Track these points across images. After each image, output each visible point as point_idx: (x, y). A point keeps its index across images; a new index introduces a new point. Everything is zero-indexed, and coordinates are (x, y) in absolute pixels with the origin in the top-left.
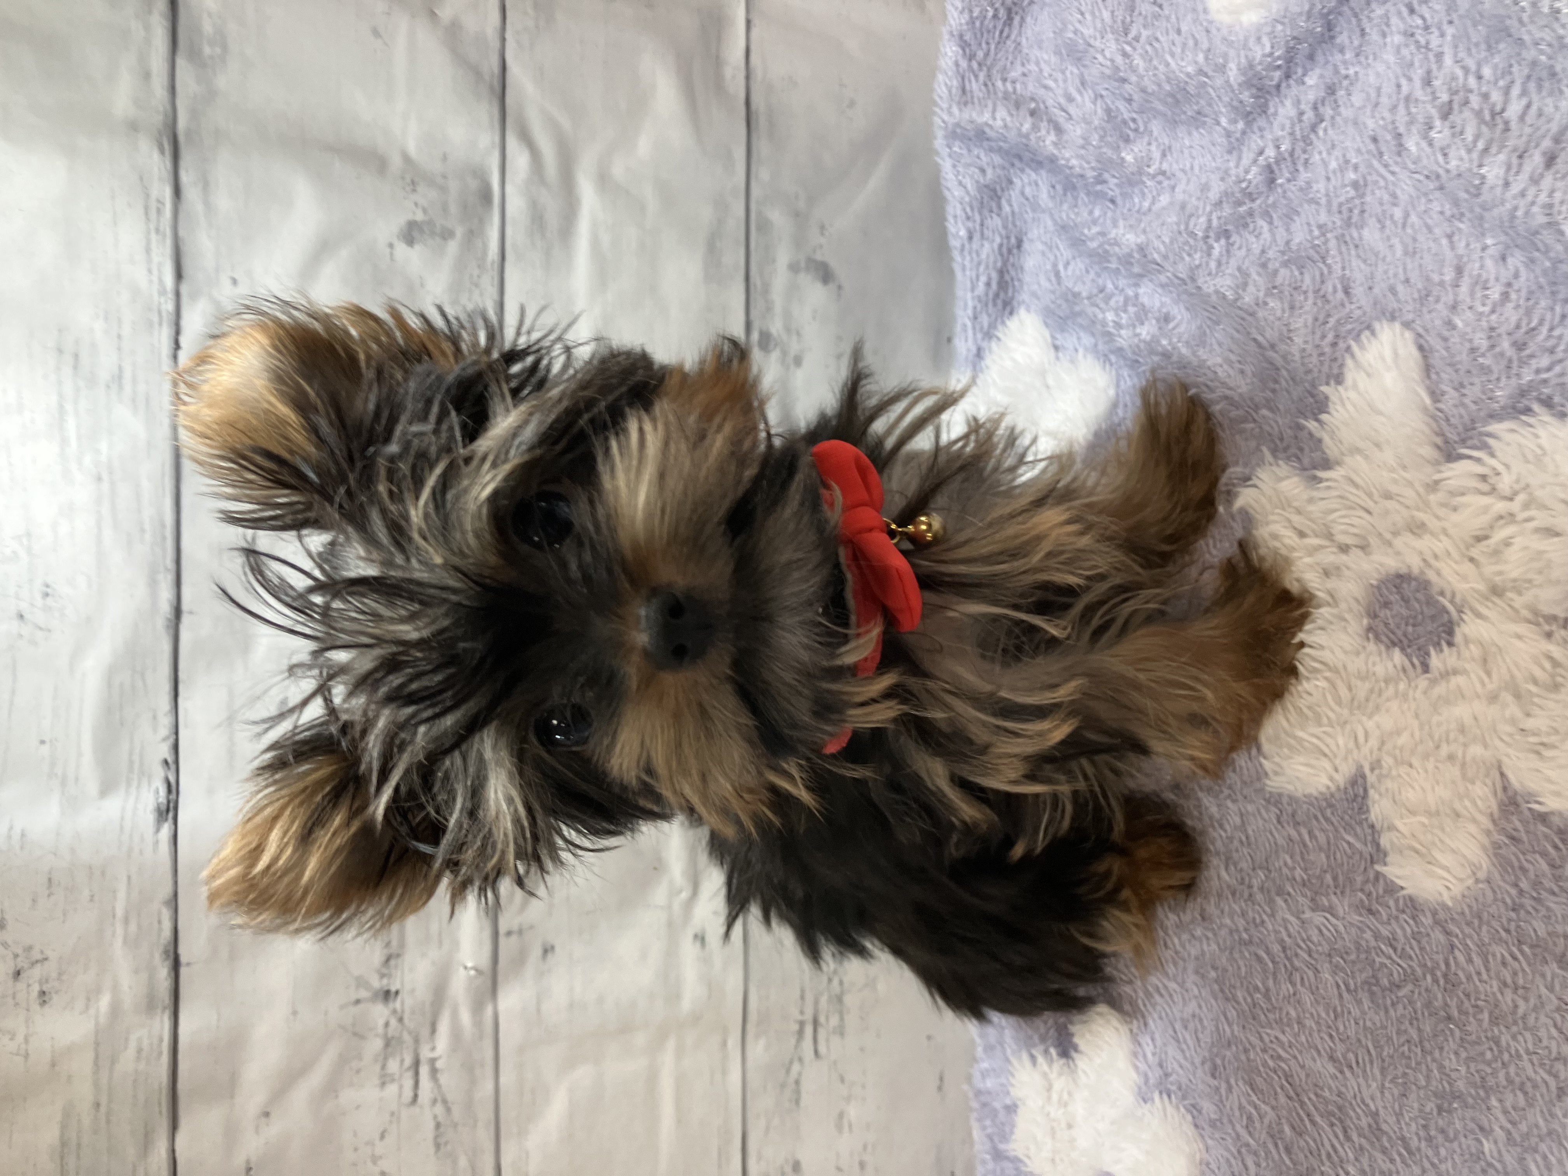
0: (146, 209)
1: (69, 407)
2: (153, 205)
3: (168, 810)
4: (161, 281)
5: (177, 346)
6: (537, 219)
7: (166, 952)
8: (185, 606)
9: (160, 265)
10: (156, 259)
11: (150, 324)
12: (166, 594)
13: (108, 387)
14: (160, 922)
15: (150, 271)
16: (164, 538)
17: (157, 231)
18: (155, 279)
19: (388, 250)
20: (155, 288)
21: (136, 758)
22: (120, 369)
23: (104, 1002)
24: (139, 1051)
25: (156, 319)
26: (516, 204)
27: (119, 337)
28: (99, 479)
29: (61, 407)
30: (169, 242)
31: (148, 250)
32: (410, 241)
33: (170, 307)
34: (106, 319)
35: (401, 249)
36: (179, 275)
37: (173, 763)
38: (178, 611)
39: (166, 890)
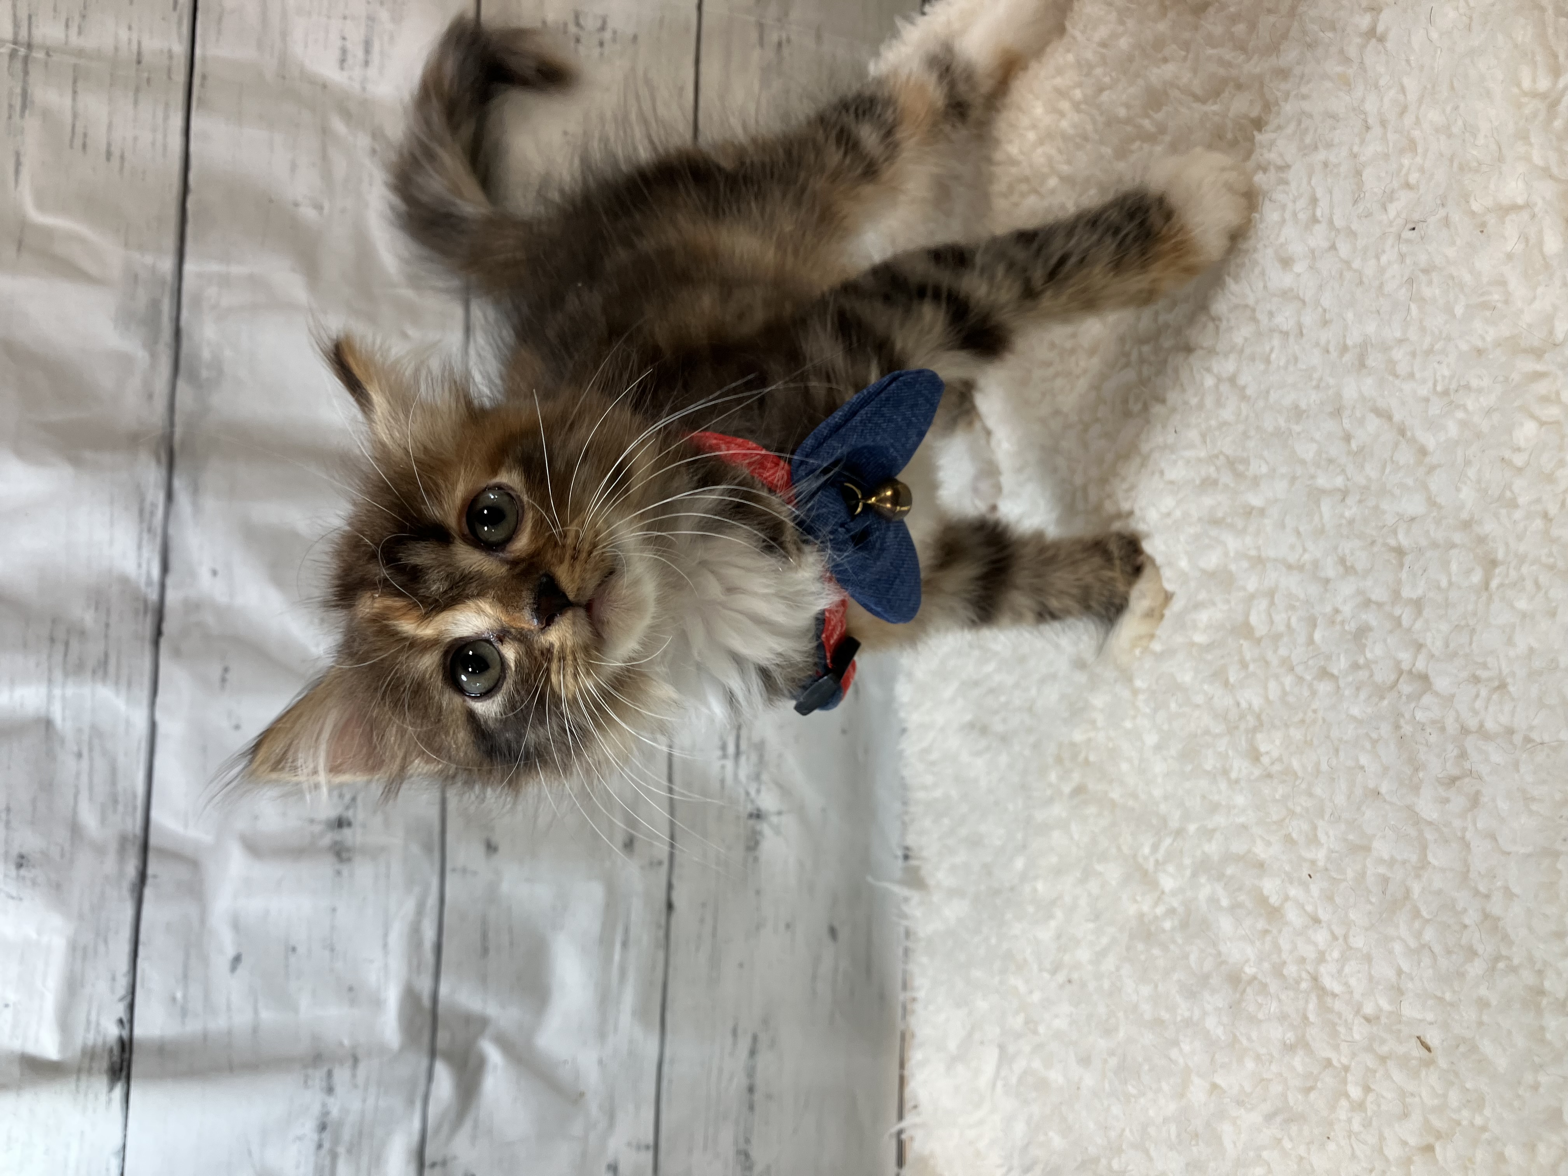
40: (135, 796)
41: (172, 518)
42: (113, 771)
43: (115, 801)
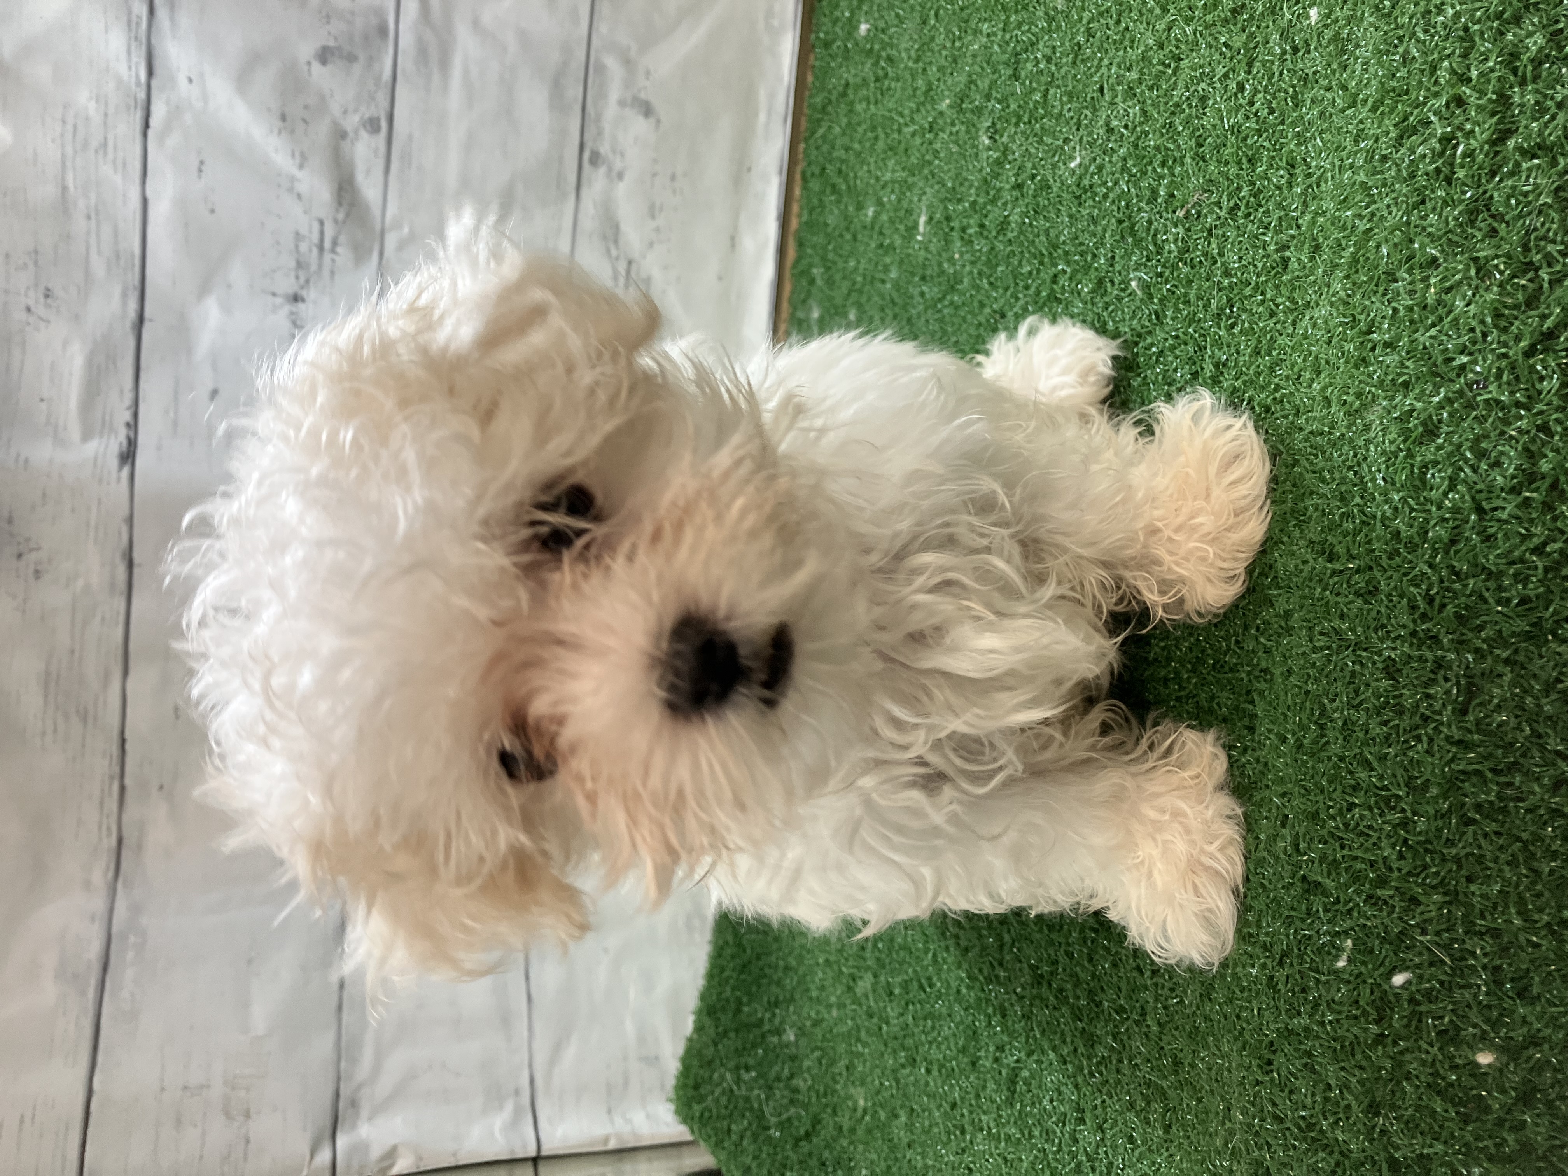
0: (129, 22)
1: (69, 164)
2: (134, 19)
3: (128, 457)
4: (137, 76)
5: (147, 126)
6: (422, 52)
7: (124, 555)
8: (148, 313)
9: (137, 64)
10: (134, 59)
11: (129, 108)
12: (133, 306)
13: (96, 152)
14: (120, 534)
15: (130, 68)
16: (133, 265)
17: (136, 39)
18: (133, 73)
19: (306, 68)
20: (133, 80)
21: (107, 418)
22: (106, 138)
23: (80, 583)
24: (103, 619)
25: (132, 104)
26: (407, 40)
27: (106, 115)
28: (89, 217)
29: (63, 163)
30: (144, 48)
31: (129, 52)
32: (324, 61)
33: (142, 95)
34: (97, 101)
35: (316, 66)
36: (150, 73)
37: (133, 425)
38: (141, 319)
39: (125, 511)
40: (133, 256)
41: (154, 29)
42: (116, 233)
43: (118, 258)
